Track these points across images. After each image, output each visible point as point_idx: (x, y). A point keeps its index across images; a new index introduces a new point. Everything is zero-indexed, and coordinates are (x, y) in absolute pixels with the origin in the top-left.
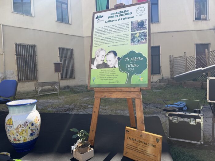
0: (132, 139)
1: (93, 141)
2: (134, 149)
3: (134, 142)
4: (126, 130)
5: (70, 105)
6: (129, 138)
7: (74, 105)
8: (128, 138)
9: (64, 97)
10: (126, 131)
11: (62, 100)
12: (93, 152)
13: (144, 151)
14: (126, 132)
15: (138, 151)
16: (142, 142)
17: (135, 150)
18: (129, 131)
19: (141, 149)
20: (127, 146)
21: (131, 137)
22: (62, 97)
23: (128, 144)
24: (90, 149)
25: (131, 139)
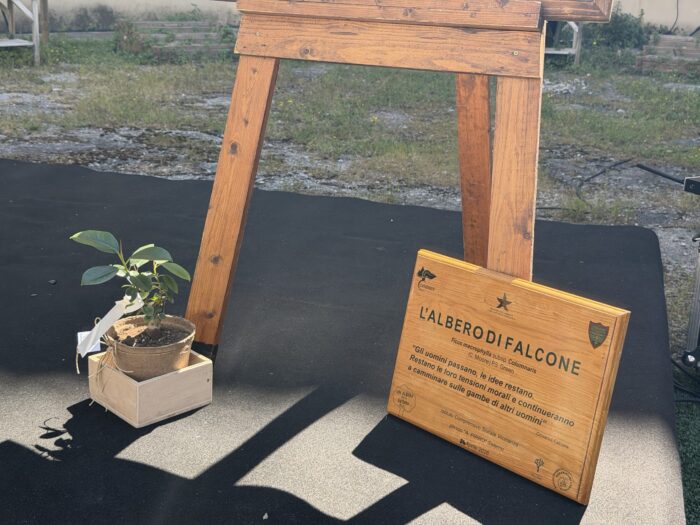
0: (449, 320)
1: (216, 319)
2: (450, 379)
3: (459, 337)
4: (417, 269)
5: (107, 130)
6: (432, 316)
7: (134, 134)
8: (426, 315)
9: (72, 78)
10: (420, 274)
11: (60, 94)
12: (210, 376)
13: (506, 391)
14: (416, 279)
15: (473, 389)
16: (504, 340)
17: (457, 382)
18: (432, 277)
19: (494, 380)
20: (412, 357)
21: (445, 311)
22: (62, 77)
23: (419, 350)
24: (192, 360)
25: (443, 320)
